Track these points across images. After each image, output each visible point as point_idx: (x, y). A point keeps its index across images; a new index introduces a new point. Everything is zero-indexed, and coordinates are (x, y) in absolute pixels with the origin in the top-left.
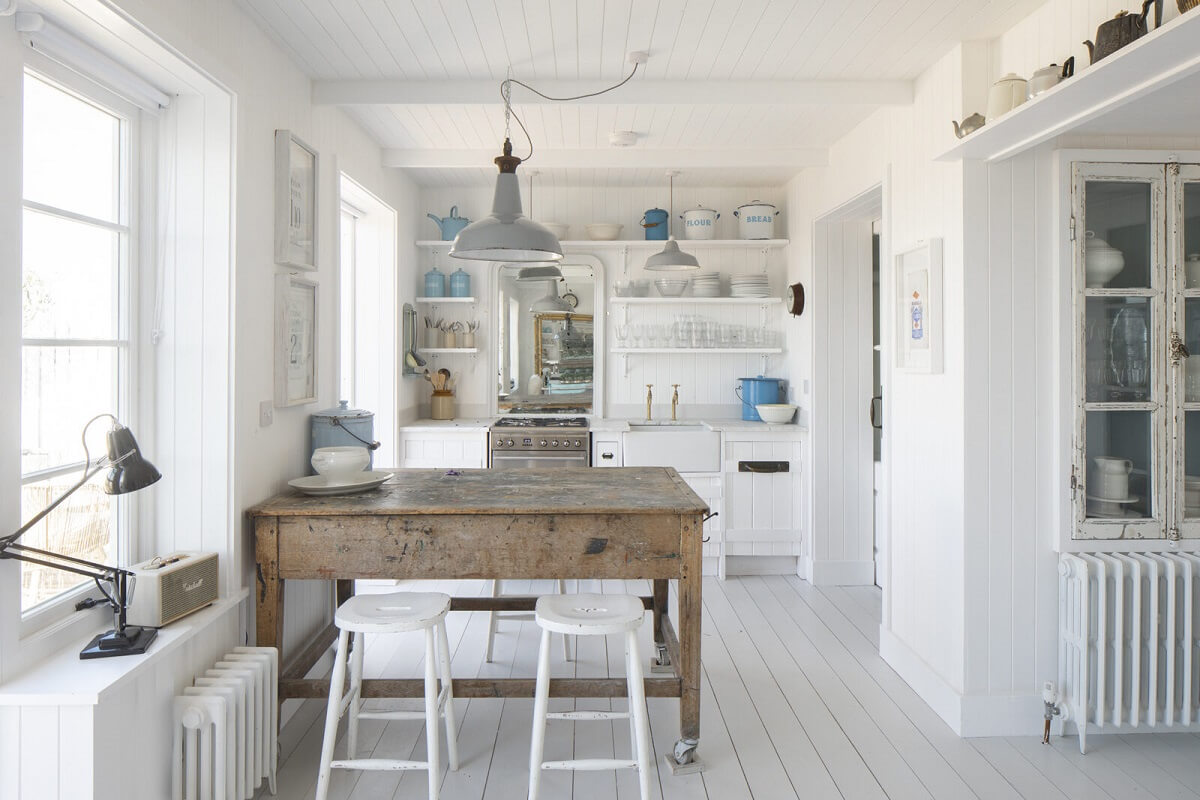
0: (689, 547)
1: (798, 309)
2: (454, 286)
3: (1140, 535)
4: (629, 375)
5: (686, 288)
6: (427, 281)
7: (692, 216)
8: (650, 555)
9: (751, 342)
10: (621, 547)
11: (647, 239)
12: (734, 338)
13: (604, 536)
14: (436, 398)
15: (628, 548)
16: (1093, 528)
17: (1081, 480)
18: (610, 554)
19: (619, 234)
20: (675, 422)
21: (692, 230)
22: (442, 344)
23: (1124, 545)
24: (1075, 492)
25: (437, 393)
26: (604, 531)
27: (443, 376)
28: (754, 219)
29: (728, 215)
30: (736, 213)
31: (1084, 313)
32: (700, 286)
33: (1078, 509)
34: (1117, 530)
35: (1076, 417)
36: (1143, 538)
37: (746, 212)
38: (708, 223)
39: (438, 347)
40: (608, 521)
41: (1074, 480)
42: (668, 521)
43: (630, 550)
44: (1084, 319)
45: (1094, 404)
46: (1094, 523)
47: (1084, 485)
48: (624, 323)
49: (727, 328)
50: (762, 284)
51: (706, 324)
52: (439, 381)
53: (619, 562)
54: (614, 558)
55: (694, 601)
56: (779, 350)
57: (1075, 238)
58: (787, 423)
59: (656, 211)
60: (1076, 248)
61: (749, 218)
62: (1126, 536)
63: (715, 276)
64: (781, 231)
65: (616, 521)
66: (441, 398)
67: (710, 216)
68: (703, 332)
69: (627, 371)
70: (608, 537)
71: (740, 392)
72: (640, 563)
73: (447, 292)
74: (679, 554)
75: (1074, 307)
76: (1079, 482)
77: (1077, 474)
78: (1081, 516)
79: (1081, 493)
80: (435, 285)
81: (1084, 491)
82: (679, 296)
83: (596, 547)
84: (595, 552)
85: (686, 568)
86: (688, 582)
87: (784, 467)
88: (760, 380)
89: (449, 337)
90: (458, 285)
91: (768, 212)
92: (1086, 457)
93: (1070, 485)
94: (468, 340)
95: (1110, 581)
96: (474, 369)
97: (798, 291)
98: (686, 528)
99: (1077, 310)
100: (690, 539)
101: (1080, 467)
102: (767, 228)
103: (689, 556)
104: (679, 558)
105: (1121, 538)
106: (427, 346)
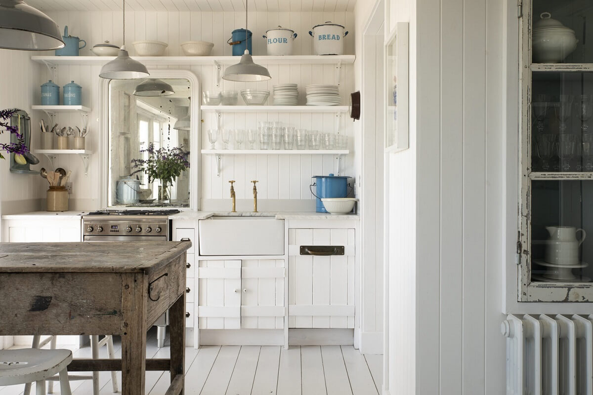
0: (129, 304)
1: (356, 114)
2: (66, 95)
3: (584, 298)
4: (221, 174)
5: (267, 98)
6: (42, 91)
7: (272, 35)
8: (93, 312)
9: (323, 144)
10: (65, 305)
11: (233, 55)
12: (308, 141)
13: (48, 294)
14: (50, 192)
15: (71, 305)
16: (539, 290)
17: (527, 246)
18: (54, 311)
19: (209, 51)
20: (256, 214)
21: (271, 47)
22: (55, 146)
23: (569, 308)
24: (520, 256)
25: (52, 189)
26: (48, 289)
27: (59, 175)
28: (324, 37)
29: (303, 34)
30: (310, 33)
31: (530, 87)
32: (279, 96)
33: (523, 273)
34: (562, 293)
35: (522, 187)
36: (587, 301)
37: (318, 32)
38: (285, 41)
39: (53, 148)
40: (52, 279)
41: (519, 246)
42: (111, 279)
43: (73, 307)
44: (530, 93)
45: (539, 174)
46: (539, 286)
47: (529, 250)
48: (217, 129)
49: (304, 133)
50: (331, 93)
51: (284, 129)
52: (53, 178)
53: (62, 319)
54: (57, 315)
55: (134, 356)
56: (347, 152)
57: (522, 15)
58: (348, 213)
59: (242, 31)
60: (524, 25)
61: (320, 36)
62: (570, 299)
63: (293, 88)
64: (349, 48)
65: (61, 279)
66: (55, 193)
67: (288, 36)
68: (283, 136)
69: (219, 171)
70: (53, 295)
71: (314, 189)
72: (83, 320)
73: (60, 100)
74: (120, 311)
75: (520, 81)
76: (524, 247)
77: (523, 239)
78: (526, 281)
79: (527, 258)
80: (48, 95)
81: (529, 256)
82: (262, 104)
83: (41, 304)
84: (39, 310)
85: (126, 325)
86: (129, 337)
87: (338, 251)
88: (332, 177)
89: (62, 140)
90: (70, 95)
91: (339, 32)
92: (532, 224)
93: (516, 250)
94: (78, 142)
95: (545, 341)
96: (87, 169)
97: (356, 97)
98: (127, 286)
99: (524, 85)
100: (130, 297)
101: (525, 234)
102: (337, 45)
103: (129, 314)
104: (121, 314)
105: (566, 301)
106: (42, 148)
